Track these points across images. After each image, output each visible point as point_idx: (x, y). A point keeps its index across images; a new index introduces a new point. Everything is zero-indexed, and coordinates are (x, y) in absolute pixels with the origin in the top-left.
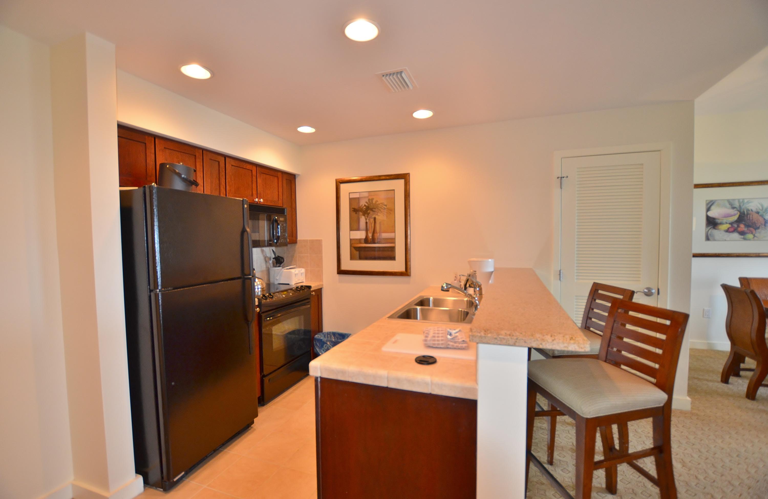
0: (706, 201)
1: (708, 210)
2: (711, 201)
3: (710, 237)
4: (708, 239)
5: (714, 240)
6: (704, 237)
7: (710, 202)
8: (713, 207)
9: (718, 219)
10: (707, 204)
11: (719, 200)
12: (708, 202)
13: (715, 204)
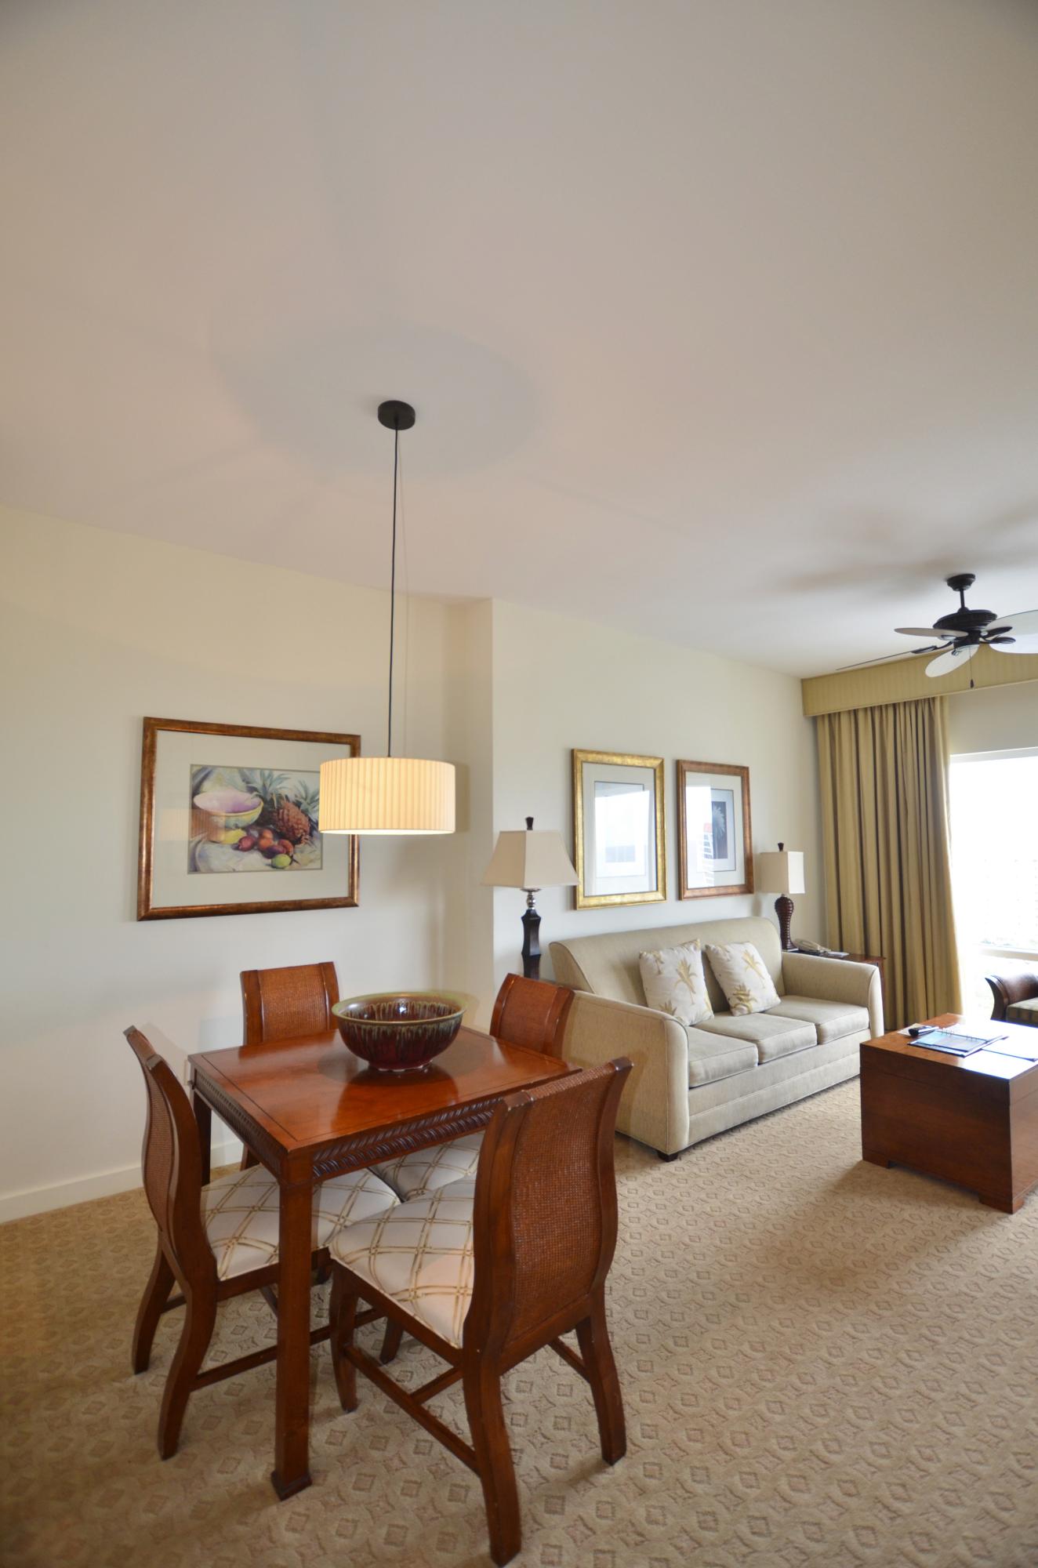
0: (192, 766)
1: (195, 791)
2: (204, 768)
3: (200, 865)
4: (194, 869)
5: (211, 871)
6: (184, 863)
7: (200, 771)
8: (206, 785)
9: (217, 816)
10: (194, 776)
11: (220, 767)
12: (195, 769)
13: (212, 777)
